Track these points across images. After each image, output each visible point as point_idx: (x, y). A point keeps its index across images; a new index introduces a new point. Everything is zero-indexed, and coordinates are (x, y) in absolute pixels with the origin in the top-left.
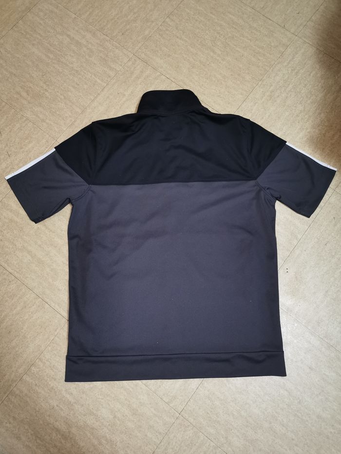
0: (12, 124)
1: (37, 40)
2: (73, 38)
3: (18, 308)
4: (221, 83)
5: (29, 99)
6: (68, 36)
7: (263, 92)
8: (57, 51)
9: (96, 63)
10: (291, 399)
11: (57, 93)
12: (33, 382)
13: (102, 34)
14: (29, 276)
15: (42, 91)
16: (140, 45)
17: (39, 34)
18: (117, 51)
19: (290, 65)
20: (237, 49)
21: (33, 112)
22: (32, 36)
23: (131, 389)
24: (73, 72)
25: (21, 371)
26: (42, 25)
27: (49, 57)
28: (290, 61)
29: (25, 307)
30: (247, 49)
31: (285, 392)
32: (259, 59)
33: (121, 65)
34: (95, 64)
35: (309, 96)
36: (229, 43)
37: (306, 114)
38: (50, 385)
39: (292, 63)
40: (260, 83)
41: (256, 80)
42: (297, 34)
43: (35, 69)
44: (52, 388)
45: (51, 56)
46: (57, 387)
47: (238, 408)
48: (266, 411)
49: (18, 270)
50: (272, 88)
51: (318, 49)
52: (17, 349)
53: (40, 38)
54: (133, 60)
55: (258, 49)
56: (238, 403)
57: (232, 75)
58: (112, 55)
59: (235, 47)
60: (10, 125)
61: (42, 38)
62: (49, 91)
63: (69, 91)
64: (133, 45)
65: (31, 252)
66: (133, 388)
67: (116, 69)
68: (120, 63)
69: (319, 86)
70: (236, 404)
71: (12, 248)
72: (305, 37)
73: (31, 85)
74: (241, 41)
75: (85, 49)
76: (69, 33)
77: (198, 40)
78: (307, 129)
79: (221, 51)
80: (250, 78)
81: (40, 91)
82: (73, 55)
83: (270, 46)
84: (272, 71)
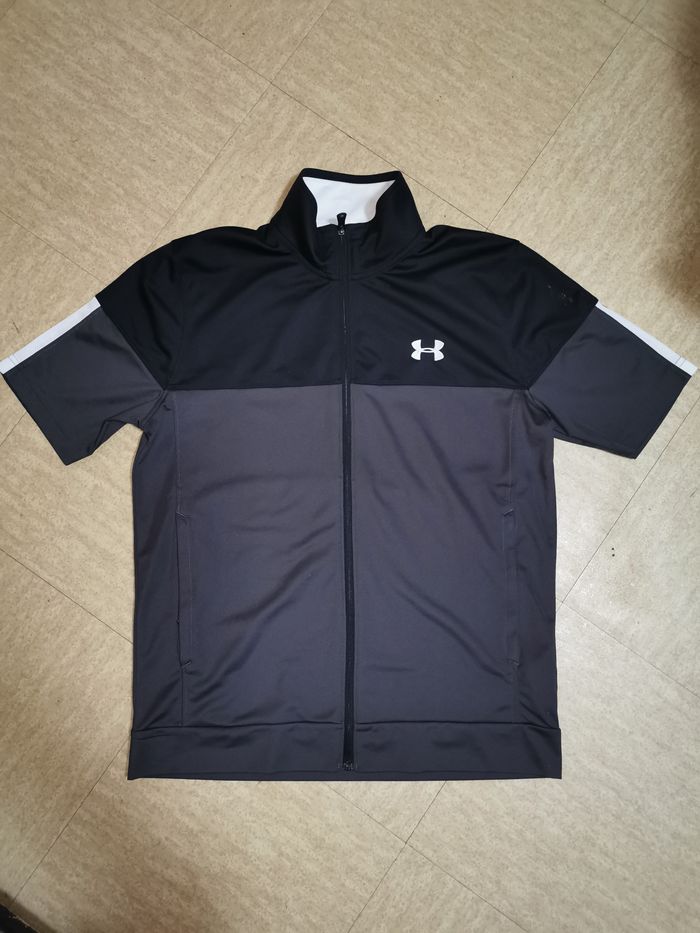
0: (18, 258)
1: (52, 57)
2: (133, 48)
3: (72, 654)
4: (468, 143)
5: (48, 198)
6: (122, 43)
7: (558, 160)
8: (99, 81)
9: (189, 107)
10: (622, 804)
11: (109, 182)
12: (116, 797)
13: (197, 36)
14: (87, 589)
15: (74, 179)
16: (284, 58)
17: (56, 40)
18: (233, 76)
19: (617, 96)
20: (502, 60)
21: (59, 229)
22: (40, 46)
23: (308, 800)
24: (140, 130)
25: (88, 776)
26: (59, 18)
27: (83, 98)
28: (617, 85)
29: (85, 650)
30: (521, 61)
31: (611, 792)
32: (550, 84)
33: (244, 110)
34: (186, 109)
35: (660, 168)
36: (482, 46)
37: (653, 210)
38: (149, 801)
39: (623, 89)
40: (553, 140)
41: (544, 133)
42: (632, 17)
43: (54, 127)
44: (154, 806)
45: (88, 94)
46: (164, 804)
47: (520, 827)
48: (574, 828)
49: (62, 576)
50: (579, 150)
51: (680, 53)
52: (77, 734)
53: (58, 50)
54: (270, 96)
55: (548, 59)
56: (520, 816)
57: (490, 124)
58: (223, 86)
59: (495, 55)
60: (12, 260)
61: (63, 51)
62: (92, 178)
63: (133, 176)
64: (268, 60)
65: (86, 537)
66: (311, 799)
67: (233, 120)
68: (242, 105)
69: (682, 142)
70: (514, 819)
71: (46, 530)
72: (651, 26)
73: (50, 165)
74: (509, 41)
75: (161, 73)
76: (121, 36)
77: (412, 43)
78: (654, 243)
79: (464, 65)
80: (530, 127)
81: (70, 180)
82: (136, 89)
83: (572, 51)
84: (579, 110)
